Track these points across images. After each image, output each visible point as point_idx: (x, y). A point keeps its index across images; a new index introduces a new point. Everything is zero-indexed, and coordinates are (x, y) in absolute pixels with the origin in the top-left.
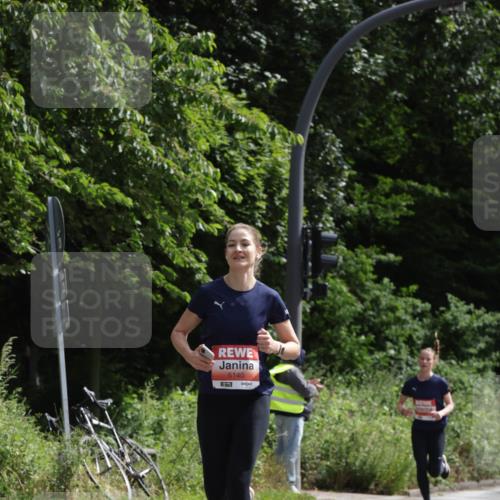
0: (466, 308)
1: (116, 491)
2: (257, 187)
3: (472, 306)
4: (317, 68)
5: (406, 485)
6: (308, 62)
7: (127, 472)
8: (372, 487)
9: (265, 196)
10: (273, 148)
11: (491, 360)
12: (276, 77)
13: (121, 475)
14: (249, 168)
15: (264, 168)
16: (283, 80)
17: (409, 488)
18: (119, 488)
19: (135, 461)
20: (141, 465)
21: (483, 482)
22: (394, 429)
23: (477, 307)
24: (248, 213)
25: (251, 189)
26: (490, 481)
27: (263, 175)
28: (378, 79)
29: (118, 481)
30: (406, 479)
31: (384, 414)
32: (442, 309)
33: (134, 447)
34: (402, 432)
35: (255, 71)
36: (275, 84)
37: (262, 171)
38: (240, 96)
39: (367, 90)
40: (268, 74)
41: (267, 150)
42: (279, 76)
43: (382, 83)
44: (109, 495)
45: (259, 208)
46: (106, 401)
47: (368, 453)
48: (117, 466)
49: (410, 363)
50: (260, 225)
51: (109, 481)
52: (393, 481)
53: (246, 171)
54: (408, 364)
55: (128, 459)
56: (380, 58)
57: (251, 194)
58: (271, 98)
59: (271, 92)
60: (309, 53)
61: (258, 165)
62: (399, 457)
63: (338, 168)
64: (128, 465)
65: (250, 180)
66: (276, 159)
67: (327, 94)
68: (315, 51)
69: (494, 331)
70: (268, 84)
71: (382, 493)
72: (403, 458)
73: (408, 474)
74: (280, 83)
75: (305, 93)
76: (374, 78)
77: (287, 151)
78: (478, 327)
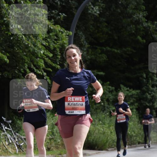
0: (126, 89)
1: (13, 150)
2: (57, 51)
3: (128, 89)
4: (76, 12)
5: (107, 147)
6: (74, 10)
7: (16, 144)
8: (96, 148)
9: (60, 54)
10: (63, 38)
11: (135, 106)
12: (63, 15)
13: (14, 145)
14: (55, 45)
15: (60, 45)
16: (65, 15)
17: (108, 148)
18: (14, 149)
19: (19, 141)
20: (21, 142)
21: (132, 146)
22: (103, 129)
23: (130, 89)
24: (54, 60)
25: (55, 52)
26: (135, 146)
27: (59, 47)
28: (97, 14)
29: (14, 147)
30: (107, 145)
31: (100, 124)
32: (119, 89)
33: (18, 136)
34: (106, 130)
35: (56, 13)
36: (63, 17)
37: (59, 46)
38: (51, 21)
39: (93, 18)
40: (60, 14)
41: (60, 39)
42: (64, 14)
43: (98, 16)
44: (11, 151)
45: (58, 58)
46: (9, 121)
47: (95, 137)
48: (13, 142)
49: (108, 107)
50: (58, 63)
51: (10, 147)
52: (103, 146)
53: (54, 46)
54: (107, 108)
55: (17, 140)
56: (97, 8)
57: (55, 53)
58: (62, 22)
59: (62, 19)
60: (74, 7)
61: (58, 44)
62: (105, 138)
63: (84, 44)
64: (17, 142)
65: (55, 49)
66: (64, 42)
67: (80, 19)
68: (76, 6)
69: (136, 96)
70: (61, 17)
71: (99, 150)
72: (106, 138)
73: (108, 144)
74: (64, 17)
75: (73, 20)
76: (95, 14)
77: (67, 39)
78: (131, 95)
